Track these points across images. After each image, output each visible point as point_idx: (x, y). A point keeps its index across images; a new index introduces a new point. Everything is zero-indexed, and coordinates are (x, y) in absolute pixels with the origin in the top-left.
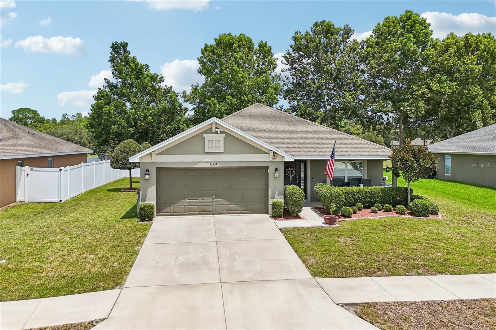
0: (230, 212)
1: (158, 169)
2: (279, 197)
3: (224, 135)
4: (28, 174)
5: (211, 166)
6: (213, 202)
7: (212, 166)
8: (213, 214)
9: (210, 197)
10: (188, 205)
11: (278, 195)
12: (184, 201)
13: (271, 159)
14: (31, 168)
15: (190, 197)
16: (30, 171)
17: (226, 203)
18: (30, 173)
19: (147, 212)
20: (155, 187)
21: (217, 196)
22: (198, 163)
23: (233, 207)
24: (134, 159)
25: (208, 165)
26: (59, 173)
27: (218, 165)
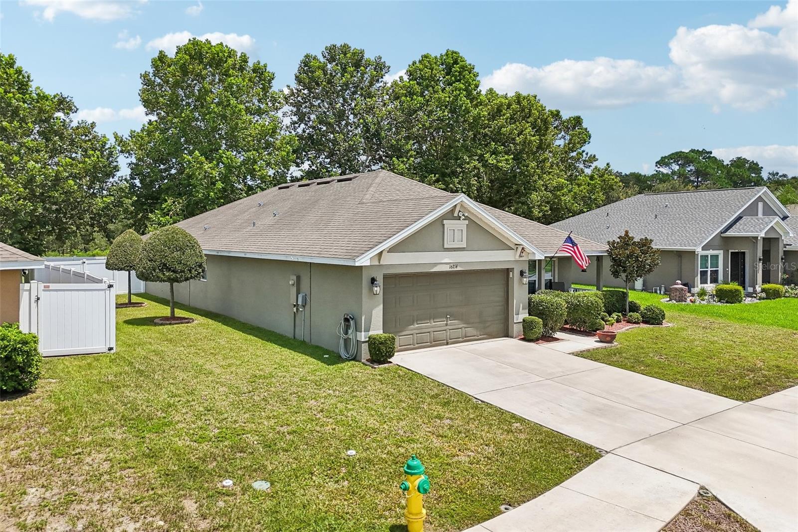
0: (467, 339)
1: (386, 277)
2: (524, 311)
3: (467, 222)
4: (38, 299)
5: (450, 270)
6: (447, 325)
7: (453, 269)
8: (447, 344)
9: (443, 317)
10: (418, 332)
11: (523, 309)
12: (412, 326)
13: (517, 258)
14: (45, 284)
15: (418, 319)
16: (43, 290)
17: (461, 326)
18: (42, 295)
19: (389, 348)
20: (381, 306)
21: (454, 317)
22: (436, 266)
23: (470, 331)
24: (363, 260)
25: (447, 268)
26: (108, 292)
27: (459, 269)
